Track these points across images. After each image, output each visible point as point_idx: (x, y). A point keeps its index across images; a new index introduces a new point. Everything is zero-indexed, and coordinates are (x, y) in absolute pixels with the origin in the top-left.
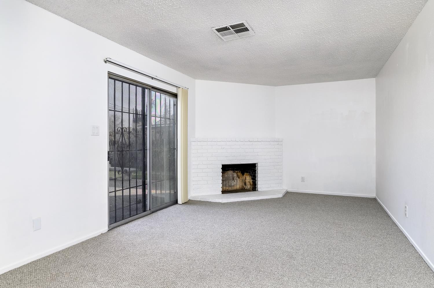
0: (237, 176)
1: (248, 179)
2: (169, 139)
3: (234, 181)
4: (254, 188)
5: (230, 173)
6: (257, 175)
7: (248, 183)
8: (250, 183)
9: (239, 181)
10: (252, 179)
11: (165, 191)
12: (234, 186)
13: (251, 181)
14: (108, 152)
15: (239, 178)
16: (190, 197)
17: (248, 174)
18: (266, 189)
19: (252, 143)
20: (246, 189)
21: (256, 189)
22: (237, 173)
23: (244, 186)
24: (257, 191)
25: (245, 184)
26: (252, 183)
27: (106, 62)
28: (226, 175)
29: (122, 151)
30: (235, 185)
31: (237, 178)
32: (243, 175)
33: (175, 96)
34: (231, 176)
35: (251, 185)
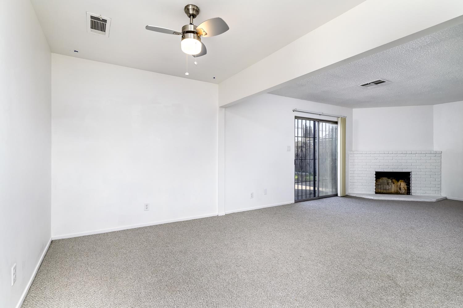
0: (392, 182)
1: (403, 185)
2: (332, 152)
3: (389, 186)
4: (408, 192)
5: (385, 179)
6: (411, 182)
7: (402, 188)
8: (404, 188)
9: (394, 186)
10: (407, 185)
11: (328, 189)
12: (388, 190)
13: (406, 186)
14: (295, 160)
15: (394, 184)
16: (347, 193)
17: (402, 181)
18: (422, 195)
19: (405, 155)
20: (400, 193)
21: (410, 194)
22: (392, 179)
23: (399, 191)
24: (411, 195)
25: (400, 189)
26: (406, 188)
27: (294, 111)
28: (381, 181)
29: (302, 160)
30: (390, 189)
31: (392, 184)
32: (398, 181)
33: (336, 123)
34: (385, 181)
35: (405, 190)
